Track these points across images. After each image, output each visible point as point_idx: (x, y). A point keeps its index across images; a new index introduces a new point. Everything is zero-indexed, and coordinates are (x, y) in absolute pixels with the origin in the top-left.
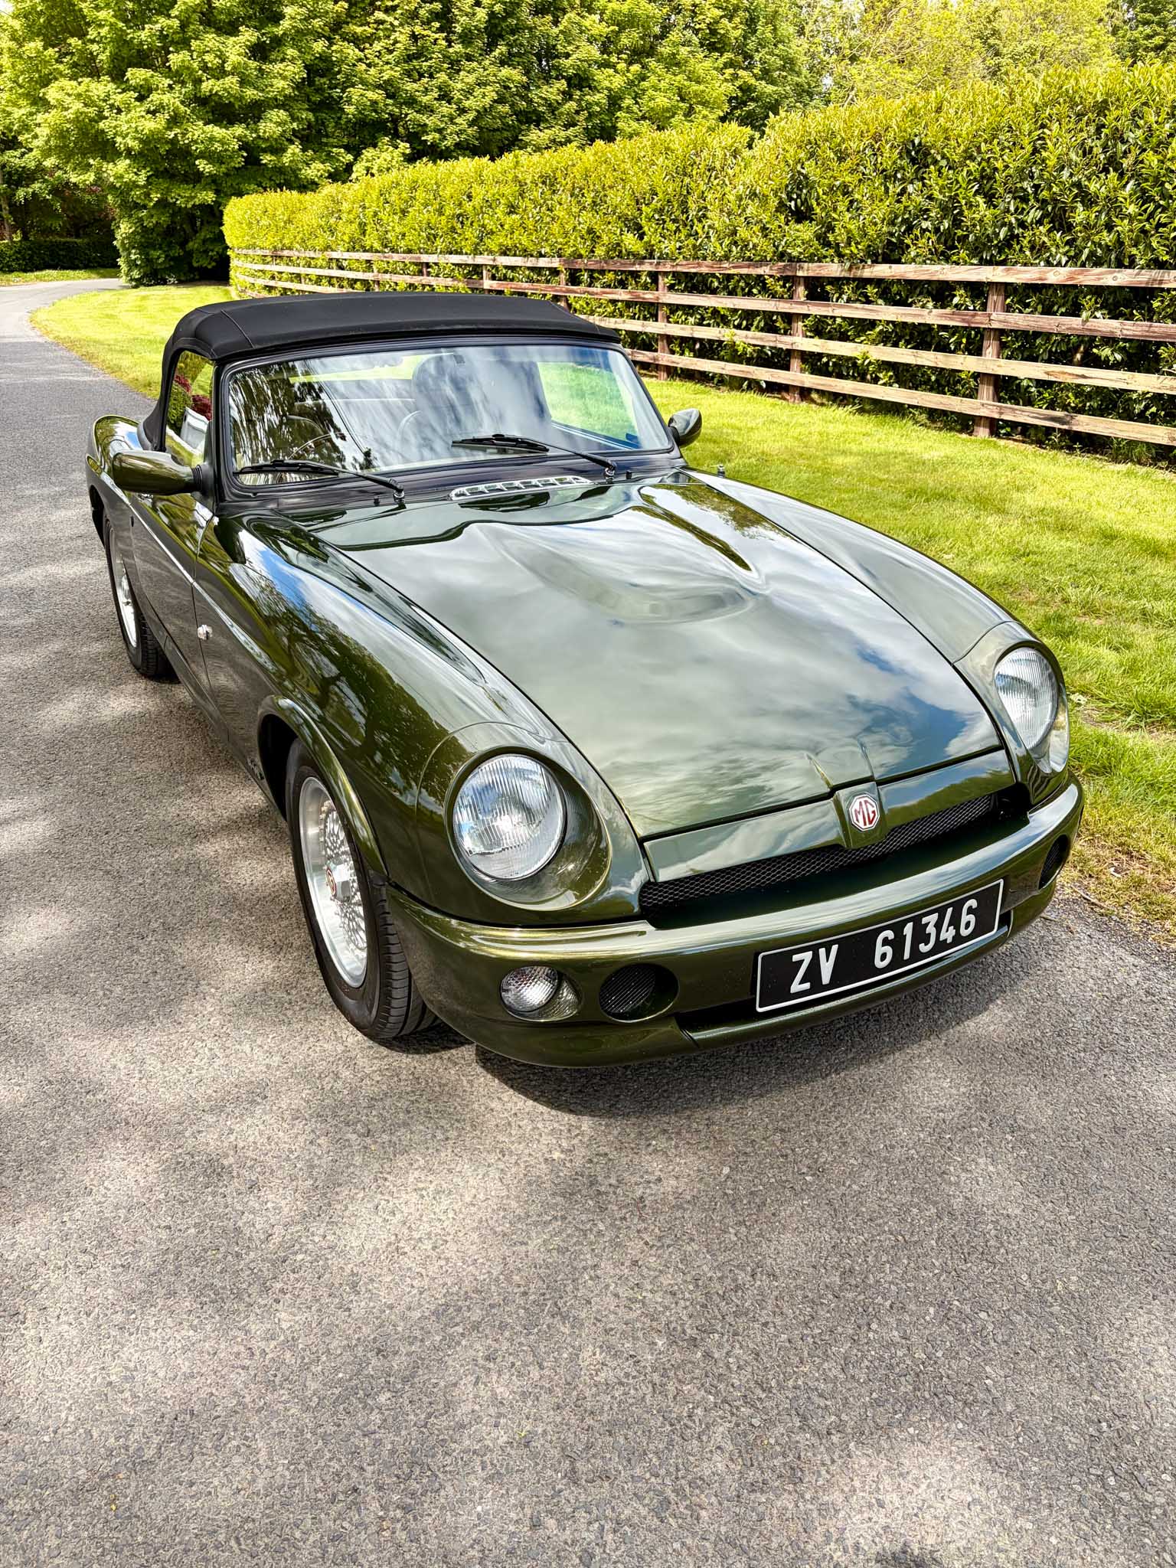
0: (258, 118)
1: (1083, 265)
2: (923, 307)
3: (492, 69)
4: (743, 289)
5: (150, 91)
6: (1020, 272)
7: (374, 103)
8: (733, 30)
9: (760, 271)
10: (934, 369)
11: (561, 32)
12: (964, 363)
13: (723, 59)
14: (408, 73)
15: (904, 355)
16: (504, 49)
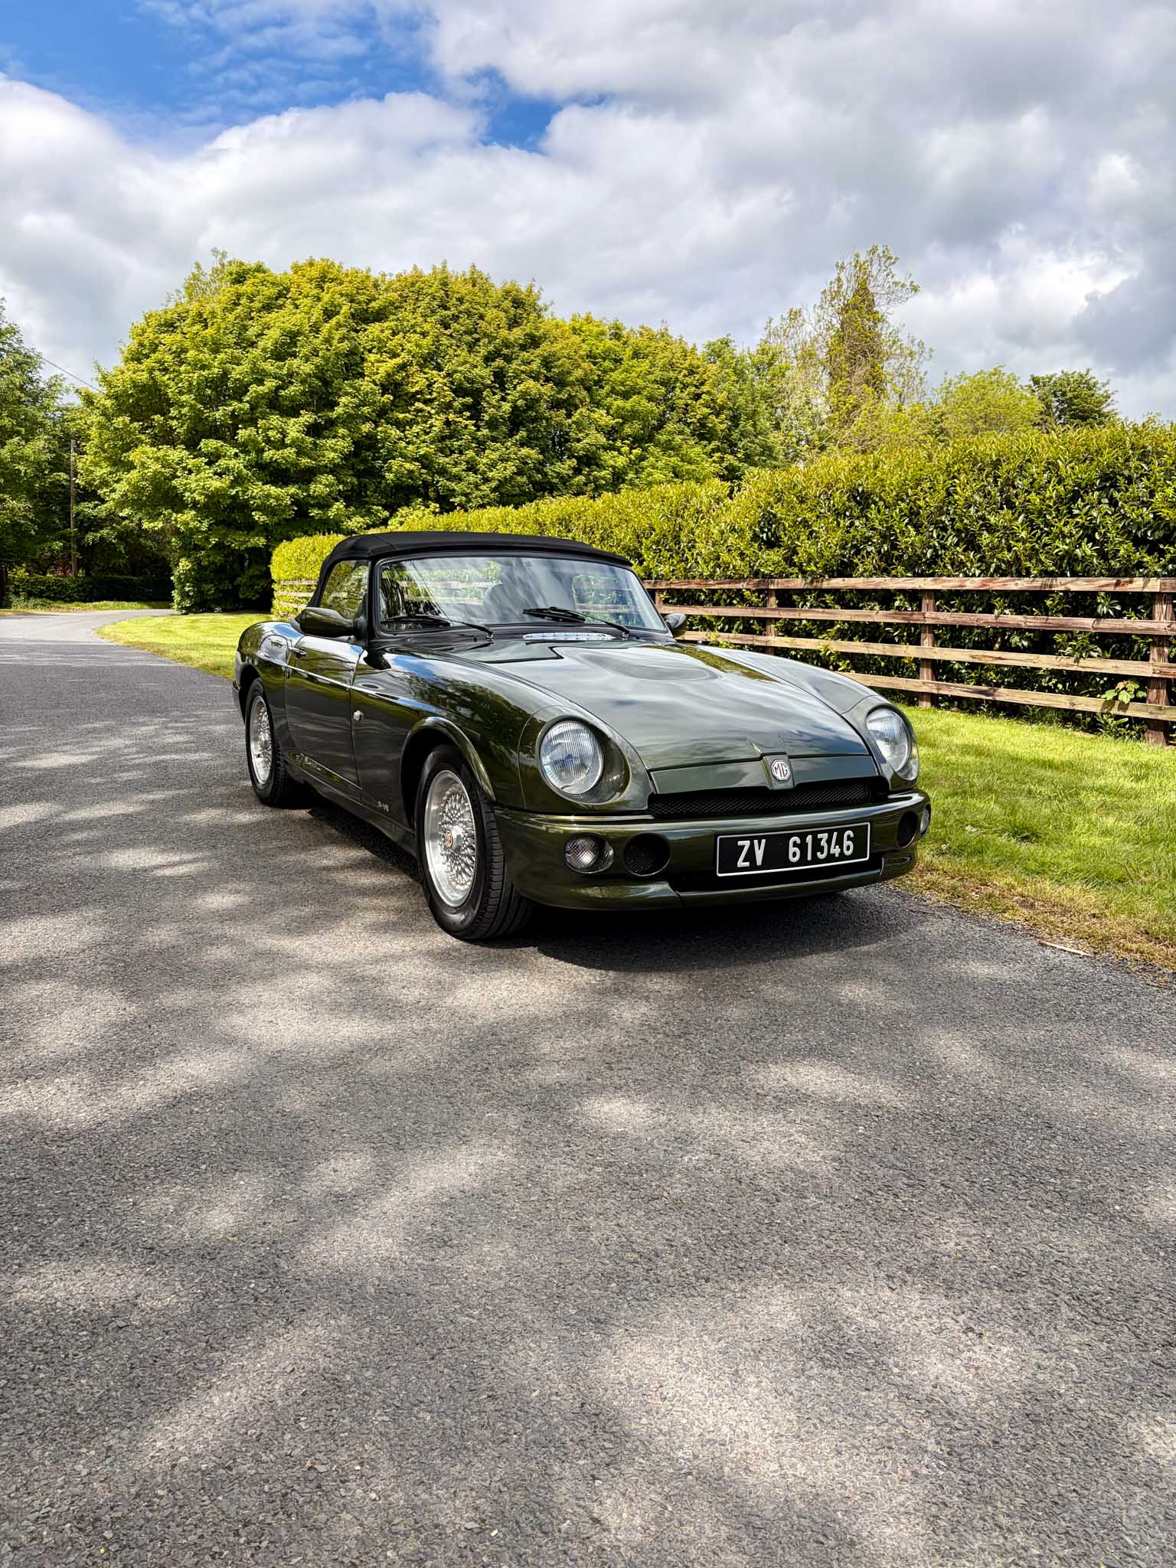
0: (309, 482)
1: (992, 576)
2: (872, 609)
3: (513, 449)
4: (725, 601)
5: (219, 457)
6: (944, 581)
7: (411, 472)
8: (720, 424)
9: (739, 586)
10: (884, 657)
11: (574, 422)
12: (907, 651)
13: (712, 446)
14: (441, 450)
15: (858, 647)
16: (525, 434)
